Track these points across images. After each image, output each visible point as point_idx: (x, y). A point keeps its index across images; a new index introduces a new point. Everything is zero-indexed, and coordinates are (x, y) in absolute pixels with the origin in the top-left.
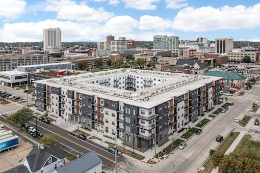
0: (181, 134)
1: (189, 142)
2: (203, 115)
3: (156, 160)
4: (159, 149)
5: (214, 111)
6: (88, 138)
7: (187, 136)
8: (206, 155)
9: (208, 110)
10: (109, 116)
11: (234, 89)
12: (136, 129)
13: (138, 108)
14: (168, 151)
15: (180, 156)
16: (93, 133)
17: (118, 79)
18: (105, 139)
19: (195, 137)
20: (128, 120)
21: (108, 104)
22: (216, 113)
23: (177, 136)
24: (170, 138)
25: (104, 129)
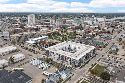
0: (84, 64)
1: (85, 66)
2: (89, 58)
3: (79, 70)
4: (79, 67)
5: (92, 57)
6: (64, 65)
7: (85, 64)
8: (89, 69)
9: (91, 57)
10: (68, 60)
11: (100, 48)
12: (75, 63)
13: (75, 60)
14: (81, 68)
15: (84, 69)
16: (64, 63)
17: (66, 46)
18: (67, 65)
19: (87, 64)
20: (73, 62)
21: (68, 58)
22: (93, 57)
23: (83, 64)
24: (81, 65)
25: (67, 63)
